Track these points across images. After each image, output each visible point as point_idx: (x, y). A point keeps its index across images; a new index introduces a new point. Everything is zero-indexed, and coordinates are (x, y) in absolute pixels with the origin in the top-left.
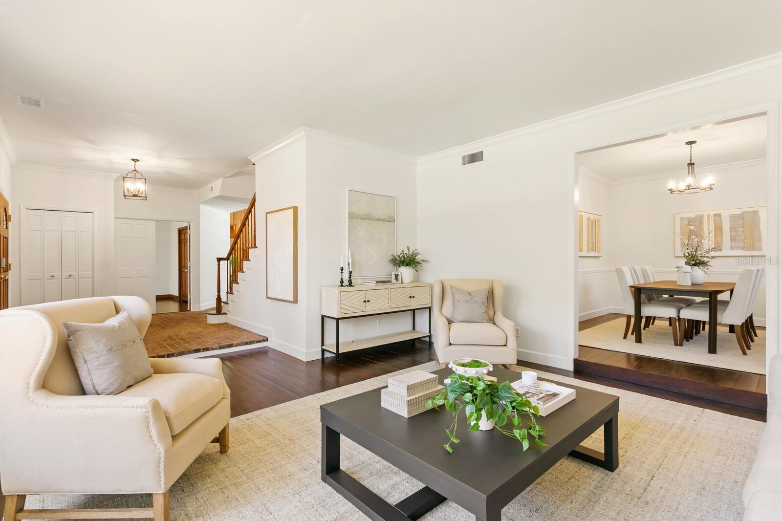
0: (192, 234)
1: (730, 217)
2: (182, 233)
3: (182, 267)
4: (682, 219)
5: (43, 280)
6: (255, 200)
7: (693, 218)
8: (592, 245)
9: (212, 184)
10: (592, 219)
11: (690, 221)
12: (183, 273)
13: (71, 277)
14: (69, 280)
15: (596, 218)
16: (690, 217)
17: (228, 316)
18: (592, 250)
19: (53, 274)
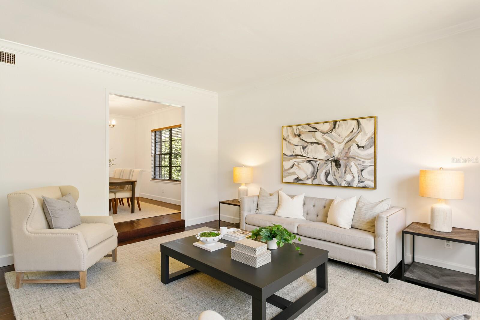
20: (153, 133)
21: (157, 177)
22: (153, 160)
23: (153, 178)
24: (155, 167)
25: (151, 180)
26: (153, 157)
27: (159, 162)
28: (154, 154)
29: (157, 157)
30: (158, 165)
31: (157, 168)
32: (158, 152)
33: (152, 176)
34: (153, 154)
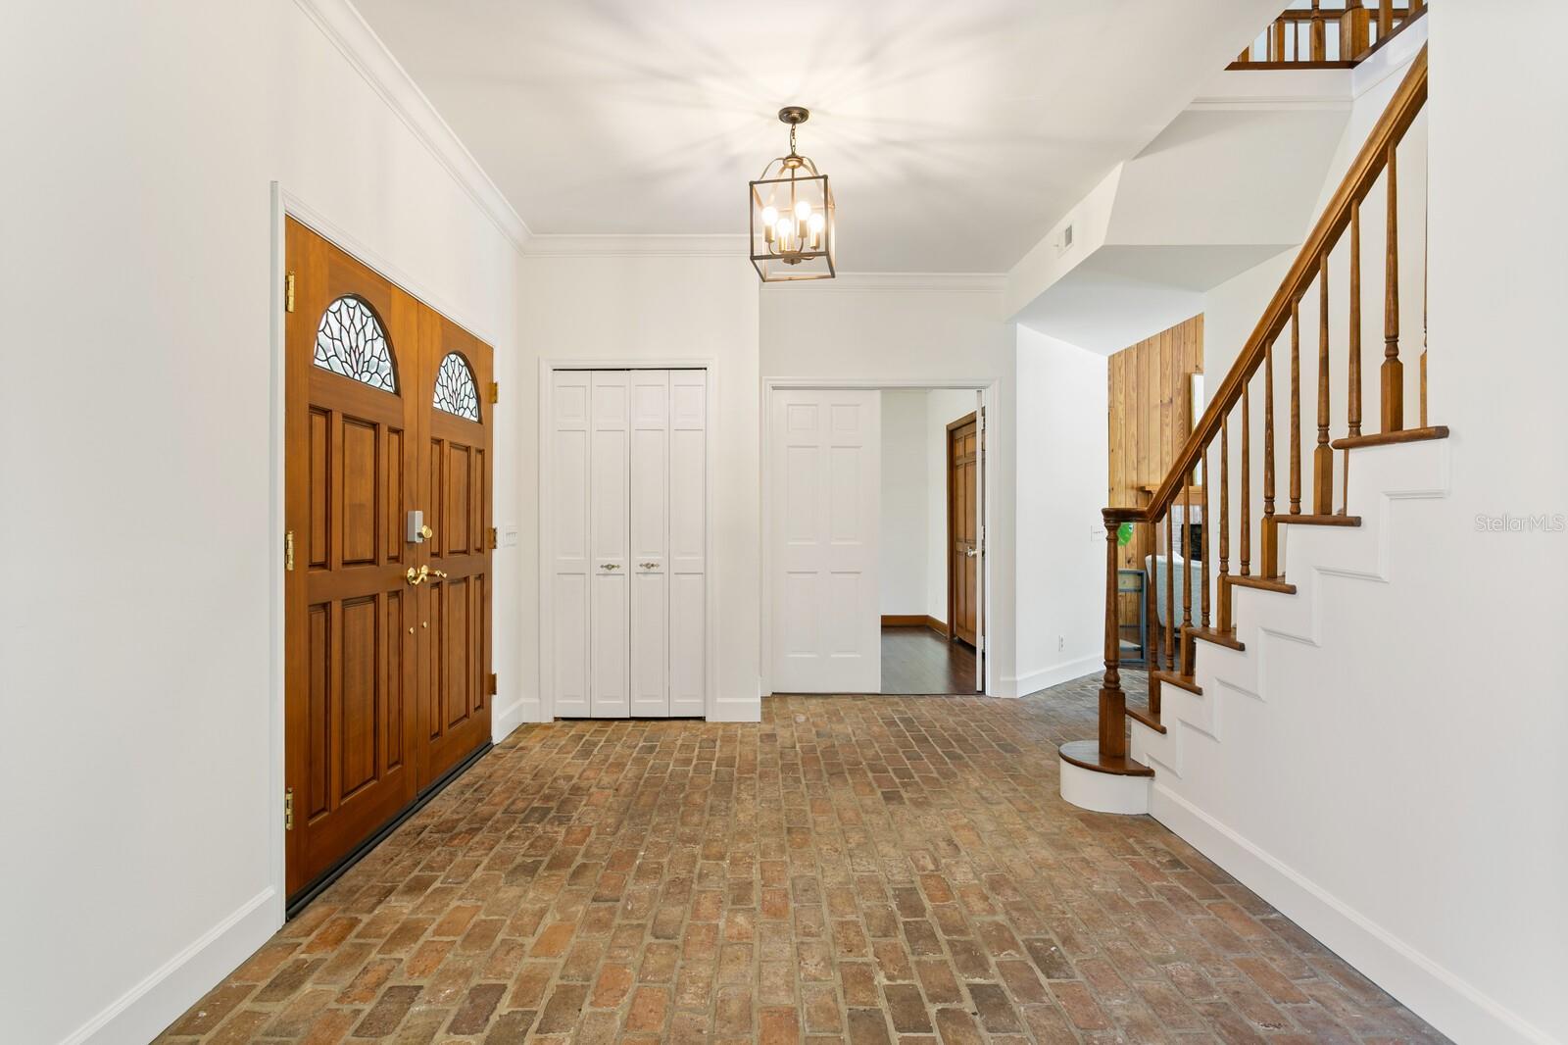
0: (990, 440)
2: (959, 435)
3: (958, 540)
5: (587, 577)
6: (1420, 97)
9: (1071, 218)
12: (961, 559)
13: (653, 569)
14: (650, 578)
17: (1160, 784)
19: (610, 560)
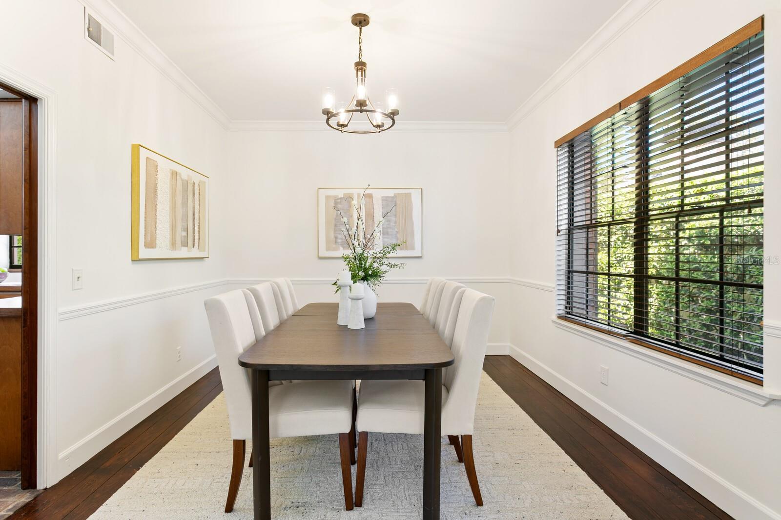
1: (383, 200)
4: (327, 197)
7: (341, 198)
8: (184, 234)
10: (185, 177)
11: (337, 201)
15: (196, 178)
16: (338, 196)
18: (185, 244)
20: (564, 152)
21: (579, 308)
22: (564, 247)
23: (562, 312)
24: (570, 272)
25: (553, 322)
26: (564, 238)
27: (584, 257)
28: (566, 226)
29: (579, 237)
30: (584, 269)
31: (579, 280)
32: (580, 218)
33: (557, 305)
34: (564, 226)
